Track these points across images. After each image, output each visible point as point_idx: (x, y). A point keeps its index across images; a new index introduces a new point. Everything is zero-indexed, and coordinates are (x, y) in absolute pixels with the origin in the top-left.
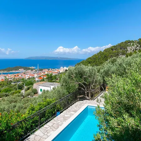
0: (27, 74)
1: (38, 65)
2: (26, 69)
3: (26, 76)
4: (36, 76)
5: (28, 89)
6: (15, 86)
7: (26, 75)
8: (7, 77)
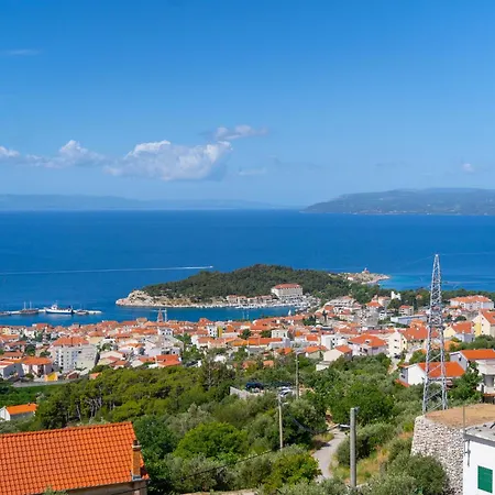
0: (331, 323)
1: (437, 265)
2: (323, 286)
3: (325, 340)
4: (395, 343)
5: (365, 449)
6: (262, 417)
7: (323, 331)
8: (194, 339)
